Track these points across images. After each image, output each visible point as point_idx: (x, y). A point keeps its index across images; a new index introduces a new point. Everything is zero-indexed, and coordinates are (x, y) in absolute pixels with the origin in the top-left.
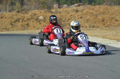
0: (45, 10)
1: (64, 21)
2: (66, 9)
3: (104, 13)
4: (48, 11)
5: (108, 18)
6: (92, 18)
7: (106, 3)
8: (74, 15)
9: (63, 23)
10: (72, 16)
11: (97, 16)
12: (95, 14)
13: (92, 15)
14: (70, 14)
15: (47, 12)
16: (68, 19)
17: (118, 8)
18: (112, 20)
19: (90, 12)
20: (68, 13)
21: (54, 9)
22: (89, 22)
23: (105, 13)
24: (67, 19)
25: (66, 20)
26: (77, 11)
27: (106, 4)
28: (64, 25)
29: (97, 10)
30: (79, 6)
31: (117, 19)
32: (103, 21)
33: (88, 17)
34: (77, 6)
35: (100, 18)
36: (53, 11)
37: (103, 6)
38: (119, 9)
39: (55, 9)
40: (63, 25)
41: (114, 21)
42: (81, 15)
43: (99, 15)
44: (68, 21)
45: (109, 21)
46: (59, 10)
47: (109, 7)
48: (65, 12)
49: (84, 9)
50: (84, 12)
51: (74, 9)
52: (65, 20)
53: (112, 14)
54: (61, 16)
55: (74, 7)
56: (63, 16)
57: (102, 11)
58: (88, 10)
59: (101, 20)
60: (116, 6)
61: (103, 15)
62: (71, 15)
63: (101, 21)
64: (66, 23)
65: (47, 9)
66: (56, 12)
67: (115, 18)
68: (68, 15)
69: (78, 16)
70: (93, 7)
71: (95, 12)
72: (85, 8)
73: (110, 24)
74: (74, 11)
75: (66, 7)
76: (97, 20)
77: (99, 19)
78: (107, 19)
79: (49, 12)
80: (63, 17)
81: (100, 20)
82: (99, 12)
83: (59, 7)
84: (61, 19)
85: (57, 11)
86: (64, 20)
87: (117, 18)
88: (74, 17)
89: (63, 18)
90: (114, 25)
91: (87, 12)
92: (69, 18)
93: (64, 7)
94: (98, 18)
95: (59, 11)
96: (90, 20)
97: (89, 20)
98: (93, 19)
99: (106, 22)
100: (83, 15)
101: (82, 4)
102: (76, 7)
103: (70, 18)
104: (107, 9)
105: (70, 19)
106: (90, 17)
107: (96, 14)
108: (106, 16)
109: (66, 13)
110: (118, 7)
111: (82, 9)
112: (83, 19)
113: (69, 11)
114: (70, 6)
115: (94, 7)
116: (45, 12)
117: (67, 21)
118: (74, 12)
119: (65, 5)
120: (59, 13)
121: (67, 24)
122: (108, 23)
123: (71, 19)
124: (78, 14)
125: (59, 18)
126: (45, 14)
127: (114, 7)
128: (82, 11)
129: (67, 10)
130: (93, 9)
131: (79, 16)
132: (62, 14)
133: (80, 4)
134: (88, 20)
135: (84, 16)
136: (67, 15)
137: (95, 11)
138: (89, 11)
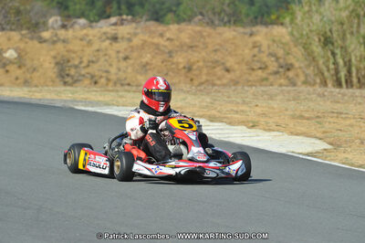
0: (24, 32)
1: (76, 67)
2: (85, 31)
3: (191, 47)
4: (29, 36)
5: (204, 61)
6: (157, 61)
7: (200, 17)
8: (106, 49)
9: (72, 72)
10: (101, 54)
11: (171, 56)
12: (167, 51)
13: (157, 51)
14: (96, 47)
15: (27, 40)
16: (89, 62)
17: (234, 33)
18: (214, 68)
19: (153, 44)
20: (90, 43)
21: (47, 30)
22: (150, 72)
23: (196, 46)
24: (85, 60)
25: (83, 65)
26: (115, 39)
27: (200, 20)
28: (75, 78)
29: (172, 37)
30: (122, 24)
31: (228, 65)
32: (190, 69)
33: (147, 58)
34: (115, 24)
35: (180, 60)
36: (46, 35)
37: (190, 27)
38: (235, 38)
39: (51, 31)
40: (72, 77)
41: (219, 71)
42: (126, 50)
43: (179, 53)
44: (88, 66)
45: (205, 71)
46: (62, 33)
47: (208, 30)
48: (81, 40)
49: (136, 34)
50: (136, 41)
51: (105, 33)
52: (81, 62)
53: (216, 51)
54: (68, 51)
55: (105, 26)
56: (75, 52)
57: (187, 41)
58: (146, 38)
59: (184, 68)
60: (226, 29)
61: (190, 52)
62: (98, 50)
63: (183, 71)
64: (83, 72)
65: (28, 29)
66: (55, 39)
67: (223, 64)
68: (88, 51)
69: (118, 52)
70: (161, 28)
71: (167, 43)
72: (139, 31)
73: (207, 81)
74: (108, 38)
75: (83, 27)
76: (173, 66)
77: (178, 64)
78: (201, 64)
79: (32, 39)
80: (74, 55)
81: (181, 66)
82: (177, 43)
83: (64, 26)
84: (69, 61)
85: (56, 35)
86: (76, 63)
87: (231, 62)
88: (106, 55)
89: (73, 58)
90: (218, 82)
91: (145, 41)
92: (91, 59)
93: (77, 27)
94: (175, 60)
95: (62, 38)
96: (151, 64)
97: (148, 67)
98: (160, 64)
99: (197, 72)
100: (132, 51)
101: (130, 17)
102: (113, 27)
103: (94, 59)
104: (202, 36)
105: (93, 62)
106: (153, 57)
107: (170, 48)
108: (196, 54)
109: (84, 43)
110: (234, 31)
111: (128, 34)
112: (131, 62)
113: (91, 38)
114: (94, 24)
115: (165, 29)
116: (21, 39)
117: (84, 67)
118: (108, 42)
119: (82, 21)
120: (64, 41)
121: (84, 76)
122: (204, 78)
123: (98, 61)
124: (116, 46)
125: (63, 56)
126: (22, 46)
127: (220, 29)
128: (130, 40)
129: (87, 35)
130: (162, 35)
131: (121, 55)
132: (71, 47)
133: (124, 17)
134: (144, 66)
135: (135, 54)
136: (86, 49)
137: (168, 39)
138: (150, 40)
